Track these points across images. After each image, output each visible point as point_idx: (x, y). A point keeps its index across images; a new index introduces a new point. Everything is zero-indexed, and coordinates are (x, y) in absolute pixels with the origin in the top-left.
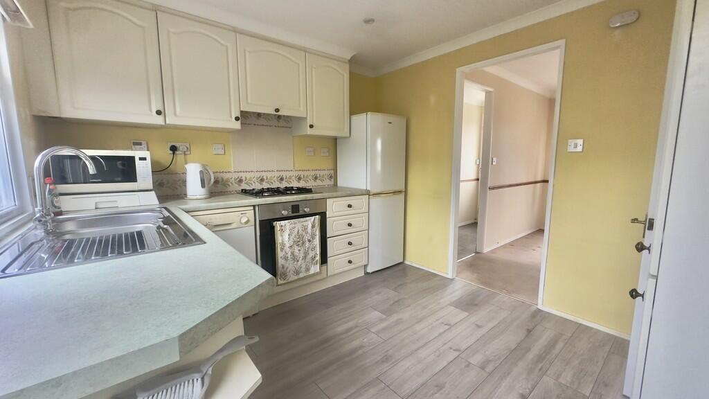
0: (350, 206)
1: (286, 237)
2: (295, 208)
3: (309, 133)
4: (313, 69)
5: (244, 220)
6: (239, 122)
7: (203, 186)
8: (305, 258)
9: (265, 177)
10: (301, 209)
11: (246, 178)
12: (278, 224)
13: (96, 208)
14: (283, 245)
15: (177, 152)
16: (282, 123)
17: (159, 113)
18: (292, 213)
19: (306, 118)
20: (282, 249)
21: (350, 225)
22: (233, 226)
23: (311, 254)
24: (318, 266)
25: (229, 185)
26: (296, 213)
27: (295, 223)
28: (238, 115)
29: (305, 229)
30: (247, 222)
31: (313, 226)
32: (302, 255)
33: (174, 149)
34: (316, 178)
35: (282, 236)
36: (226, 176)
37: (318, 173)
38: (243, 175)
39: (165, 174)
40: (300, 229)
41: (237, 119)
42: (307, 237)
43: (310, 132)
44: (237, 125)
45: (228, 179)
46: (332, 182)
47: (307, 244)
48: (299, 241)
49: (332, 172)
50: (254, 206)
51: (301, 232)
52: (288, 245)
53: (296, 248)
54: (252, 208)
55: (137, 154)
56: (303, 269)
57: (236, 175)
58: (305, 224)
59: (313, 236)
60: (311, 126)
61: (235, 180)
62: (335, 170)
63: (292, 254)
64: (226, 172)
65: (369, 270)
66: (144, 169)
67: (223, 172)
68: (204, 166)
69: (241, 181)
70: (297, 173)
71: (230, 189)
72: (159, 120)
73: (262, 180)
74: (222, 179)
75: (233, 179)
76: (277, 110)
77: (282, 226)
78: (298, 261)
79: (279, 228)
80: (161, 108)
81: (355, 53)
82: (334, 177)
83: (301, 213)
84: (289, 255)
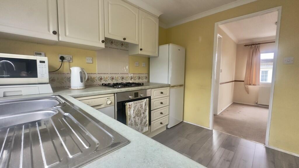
0: (162, 93)
1: (132, 112)
2: (136, 94)
4: (143, 19)
5: (109, 102)
6: (104, 43)
7: (82, 81)
8: (141, 123)
9: (114, 77)
10: (139, 95)
11: (104, 77)
12: (128, 104)
14: (130, 116)
15: (64, 61)
16: (123, 48)
17: (55, 33)
18: (135, 97)
19: (139, 45)
20: (130, 119)
21: (162, 103)
22: (102, 106)
23: (144, 121)
24: (147, 127)
25: (95, 81)
26: (137, 98)
27: (137, 103)
28: (104, 39)
29: (141, 106)
30: (110, 104)
31: (145, 105)
32: (140, 122)
33: (62, 58)
34: (139, 78)
35: (130, 111)
36: (93, 76)
37: (140, 75)
38: (103, 76)
39: (56, 74)
40: (139, 106)
41: (103, 42)
42: (142, 112)
43: (140, 52)
44: (103, 46)
45: (94, 77)
47: (142, 115)
48: (138, 114)
49: (147, 75)
50: (114, 94)
51: (139, 108)
52: (133, 116)
53: (137, 118)
54: (113, 95)
55: (38, 58)
57: (98, 76)
58: (141, 103)
59: (145, 110)
60: (141, 50)
61: (98, 78)
62: (149, 74)
63: (135, 121)
64: (93, 74)
65: (169, 127)
66: (43, 70)
67: (91, 74)
68: (82, 69)
69: (101, 79)
71: (95, 83)
72: (54, 38)
73: (113, 79)
74: (91, 77)
75: (97, 78)
76: (125, 39)
77: (130, 105)
78: (138, 125)
79: (128, 107)
80: (56, 30)
81: (162, 13)
83: (139, 97)
84: (133, 122)
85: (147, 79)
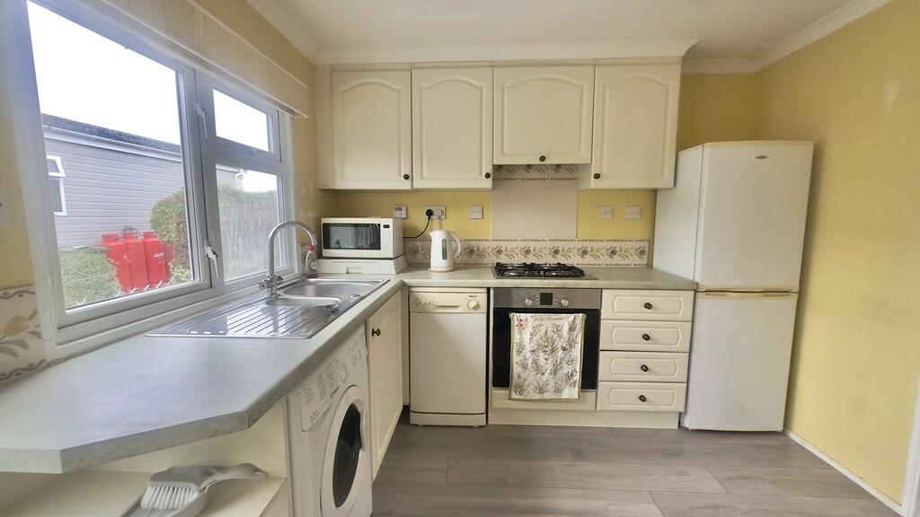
0: (648, 306)
1: (527, 337)
2: (546, 297)
3: (592, 187)
4: (607, 89)
5: (473, 304)
6: (490, 180)
7: (444, 257)
8: (555, 372)
10: (554, 300)
11: (507, 248)
12: (515, 317)
13: (347, 273)
14: (521, 347)
15: (433, 217)
16: (563, 173)
17: (406, 177)
18: (541, 304)
19: (590, 165)
20: (519, 352)
21: (646, 337)
22: (459, 310)
23: (566, 369)
24: (576, 389)
25: (485, 256)
26: (546, 304)
27: (543, 320)
28: (490, 170)
29: (558, 330)
30: (477, 307)
31: (572, 329)
32: (549, 367)
33: (430, 213)
34: (613, 252)
35: (520, 333)
36: (482, 245)
37: (617, 245)
38: (503, 245)
39: (420, 240)
40: (550, 329)
41: (488, 176)
42: (560, 343)
43: (594, 184)
44: (488, 183)
45: (484, 248)
46: (644, 260)
47: (560, 353)
48: (548, 346)
49: (645, 244)
50: (488, 289)
51: (550, 333)
52: (528, 348)
53: (542, 356)
54: (485, 290)
55: (382, 221)
56: (551, 387)
57: (495, 244)
58: (558, 323)
59: (571, 343)
60: (597, 176)
61: (493, 250)
62: (651, 241)
63: (535, 362)
64: (483, 241)
65: (689, 423)
66: (387, 237)
67: (479, 240)
68: (449, 234)
69: (499, 252)
70: (581, 245)
71: (486, 261)
72: (406, 185)
73: (528, 252)
74: (478, 248)
75: (491, 249)
76: (543, 159)
77: (521, 320)
78: (543, 374)
79: (516, 323)
80: (408, 173)
82: (648, 252)
83: (555, 305)
84: (530, 362)
85: (645, 257)
